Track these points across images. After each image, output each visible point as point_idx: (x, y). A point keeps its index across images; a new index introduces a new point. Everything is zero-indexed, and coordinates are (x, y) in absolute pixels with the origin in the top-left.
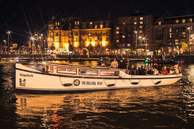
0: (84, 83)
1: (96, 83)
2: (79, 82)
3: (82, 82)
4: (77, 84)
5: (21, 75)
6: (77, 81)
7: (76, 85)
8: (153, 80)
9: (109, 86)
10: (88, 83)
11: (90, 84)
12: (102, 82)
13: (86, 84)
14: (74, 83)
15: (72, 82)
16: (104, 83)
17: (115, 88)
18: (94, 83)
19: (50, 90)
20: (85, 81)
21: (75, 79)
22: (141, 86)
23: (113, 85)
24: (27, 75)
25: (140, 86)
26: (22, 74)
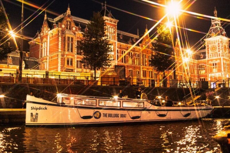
0: (105, 115)
1: (120, 116)
2: (100, 114)
3: (103, 114)
4: (98, 117)
5: (32, 108)
6: (97, 113)
7: (96, 118)
8: (182, 112)
9: (134, 118)
10: (110, 115)
11: (113, 116)
12: (126, 114)
13: (108, 116)
14: (94, 116)
15: (92, 115)
16: (127, 115)
17: (140, 120)
18: (116, 116)
19: (67, 124)
20: (106, 113)
21: (95, 111)
22: (169, 119)
23: (138, 117)
24: (40, 109)
25: (167, 119)
26: (34, 107)
